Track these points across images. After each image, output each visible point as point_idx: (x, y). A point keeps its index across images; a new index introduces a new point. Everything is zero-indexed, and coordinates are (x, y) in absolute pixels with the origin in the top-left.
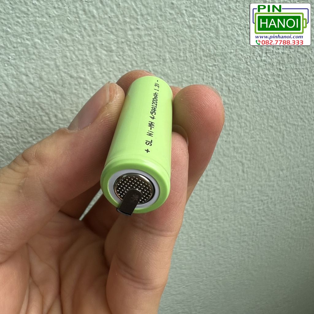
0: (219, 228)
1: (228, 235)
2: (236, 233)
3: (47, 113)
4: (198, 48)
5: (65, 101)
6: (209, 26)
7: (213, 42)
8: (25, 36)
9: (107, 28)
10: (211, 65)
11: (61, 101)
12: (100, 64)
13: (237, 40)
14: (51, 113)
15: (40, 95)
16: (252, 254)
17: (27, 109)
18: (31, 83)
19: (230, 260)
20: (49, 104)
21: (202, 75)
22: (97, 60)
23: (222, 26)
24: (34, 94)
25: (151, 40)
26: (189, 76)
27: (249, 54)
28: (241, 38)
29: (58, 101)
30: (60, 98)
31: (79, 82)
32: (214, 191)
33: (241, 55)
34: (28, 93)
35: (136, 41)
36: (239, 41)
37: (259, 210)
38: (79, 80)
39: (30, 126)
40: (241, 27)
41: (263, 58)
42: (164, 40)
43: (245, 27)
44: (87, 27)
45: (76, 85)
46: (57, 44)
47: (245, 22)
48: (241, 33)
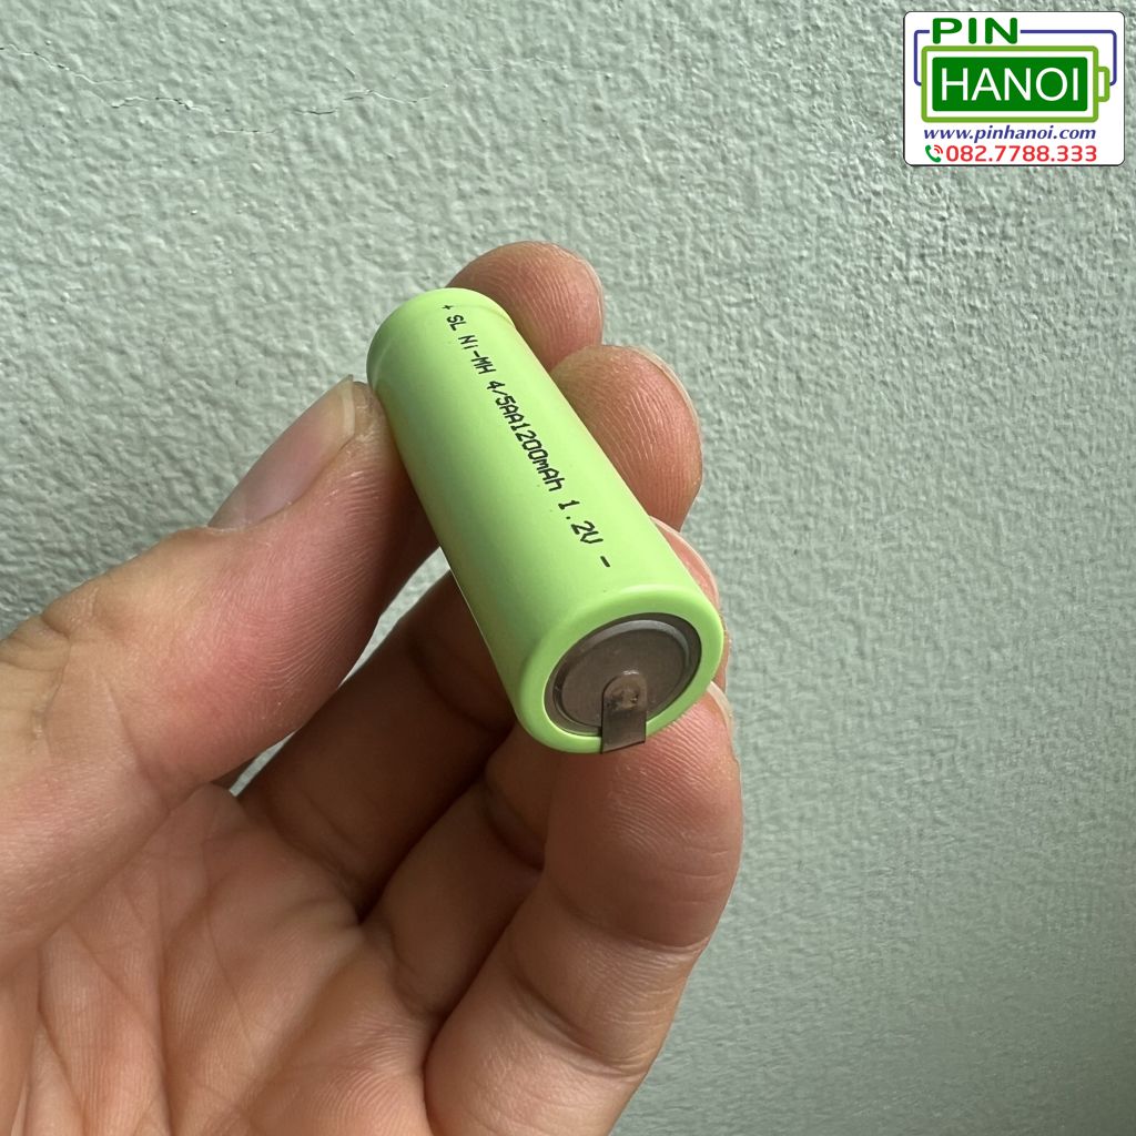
0: (783, 847)
1: (818, 871)
2: (847, 864)
3: (187, 473)
4: (687, 248)
5: (247, 430)
6: (722, 177)
7: (737, 226)
8: (114, 227)
9: (382, 192)
10: (733, 300)
11: (235, 430)
12: (360, 309)
13: (819, 218)
14: (200, 471)
15: (167, 415)
16: (905, 940)
17: (121, 460)
18: (135, 377)
19: (828, 960)
20: (195, 440)
21: (706, 336)
22: (350, 297)
23: (768, 175)
24: (145, 409)
25: (531, 227)
26: (663, 341)
27: (863, 263)
28: (832, 211)
29: (225, 430)
30: (229, 422)
31: (293, 368)
32: (760, 720)
33: (837, 266)
34: (125, 410)
35: (479, 231)
36: (828, 218)
37: (924, 783)
38: (293, 361)
39: (133, 516)
40: (832, 173)
41: (913, 274)
42: (573, 224)
43: (845, 175)
44: (314, 193)
45: (281, 377)
46: (219, 248)
47: (844, 159)
48: (834, 193)
